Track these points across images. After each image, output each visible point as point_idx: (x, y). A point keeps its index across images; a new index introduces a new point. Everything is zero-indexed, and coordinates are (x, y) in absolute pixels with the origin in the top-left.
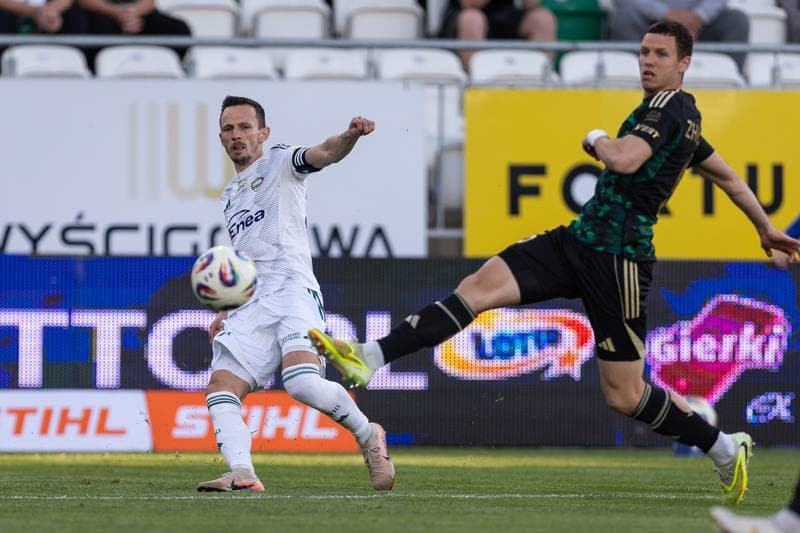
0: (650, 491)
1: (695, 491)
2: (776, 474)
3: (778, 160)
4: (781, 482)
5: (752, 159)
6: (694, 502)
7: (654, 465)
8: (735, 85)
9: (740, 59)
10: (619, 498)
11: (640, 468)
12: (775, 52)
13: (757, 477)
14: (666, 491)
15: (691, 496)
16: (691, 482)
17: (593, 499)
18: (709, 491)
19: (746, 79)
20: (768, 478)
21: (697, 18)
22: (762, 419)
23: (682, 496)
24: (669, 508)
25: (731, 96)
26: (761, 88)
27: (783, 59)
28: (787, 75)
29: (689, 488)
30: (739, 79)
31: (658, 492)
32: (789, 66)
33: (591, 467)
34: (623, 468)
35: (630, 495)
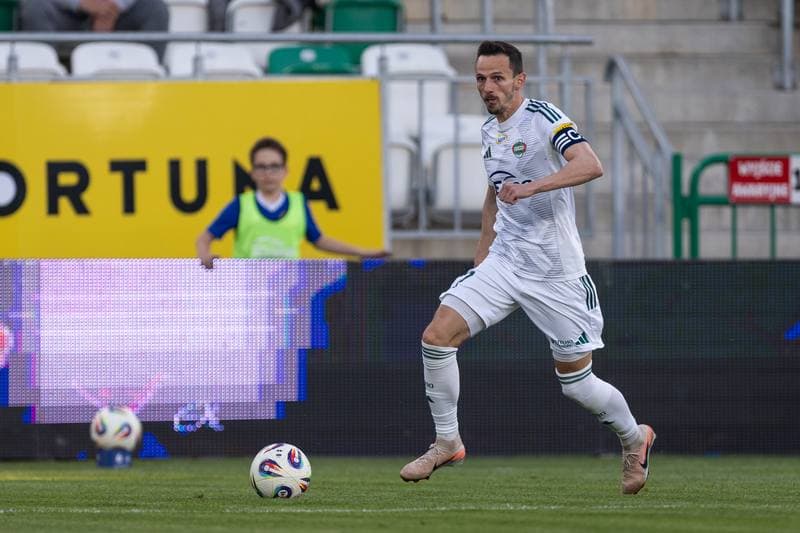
0: (72, 506)
1: (121, 505)
2: (204, 486)
3: (201, 154)
4: (211, 494)
5: (174, 155)
6: (119, 516)
7: (77, 478)
8: (156, 76)
9: (160, 48)
10: (40, 513)
11: (60, 482)
12: (198, 41)
13: (187, 489)
14: (90, 506)
15: (116, 511)
16: (116, 495)
17: (13, 515)
18: (135, 505)
19: (167, 70)
20: (197, 490)
21: (114, 7)
22: (190, 428)
23: (107, 510)
24: (94, 523)
25: (150, 89)
26: (182, 78)
27: (205, 48)
28: (209, 65)
29: (114, 502)
30: (159, 70)
31: (80, 506)
32: (211, 55)
33: (11, 481)
34: (44, 482)
35: (52, 509)
